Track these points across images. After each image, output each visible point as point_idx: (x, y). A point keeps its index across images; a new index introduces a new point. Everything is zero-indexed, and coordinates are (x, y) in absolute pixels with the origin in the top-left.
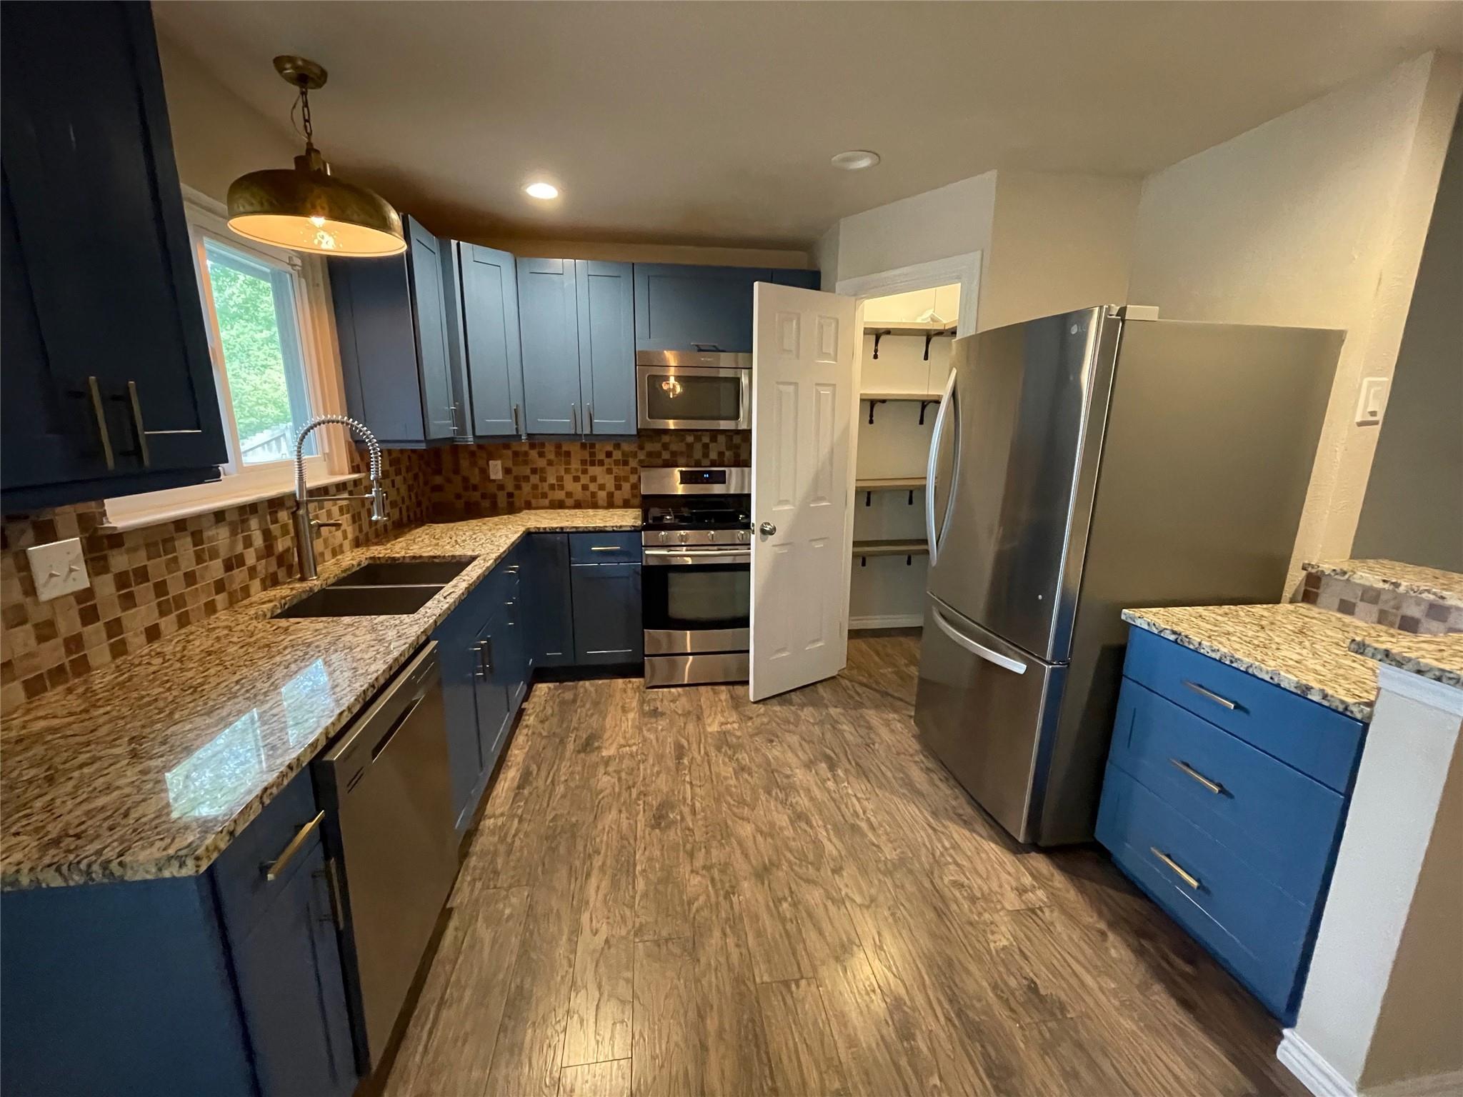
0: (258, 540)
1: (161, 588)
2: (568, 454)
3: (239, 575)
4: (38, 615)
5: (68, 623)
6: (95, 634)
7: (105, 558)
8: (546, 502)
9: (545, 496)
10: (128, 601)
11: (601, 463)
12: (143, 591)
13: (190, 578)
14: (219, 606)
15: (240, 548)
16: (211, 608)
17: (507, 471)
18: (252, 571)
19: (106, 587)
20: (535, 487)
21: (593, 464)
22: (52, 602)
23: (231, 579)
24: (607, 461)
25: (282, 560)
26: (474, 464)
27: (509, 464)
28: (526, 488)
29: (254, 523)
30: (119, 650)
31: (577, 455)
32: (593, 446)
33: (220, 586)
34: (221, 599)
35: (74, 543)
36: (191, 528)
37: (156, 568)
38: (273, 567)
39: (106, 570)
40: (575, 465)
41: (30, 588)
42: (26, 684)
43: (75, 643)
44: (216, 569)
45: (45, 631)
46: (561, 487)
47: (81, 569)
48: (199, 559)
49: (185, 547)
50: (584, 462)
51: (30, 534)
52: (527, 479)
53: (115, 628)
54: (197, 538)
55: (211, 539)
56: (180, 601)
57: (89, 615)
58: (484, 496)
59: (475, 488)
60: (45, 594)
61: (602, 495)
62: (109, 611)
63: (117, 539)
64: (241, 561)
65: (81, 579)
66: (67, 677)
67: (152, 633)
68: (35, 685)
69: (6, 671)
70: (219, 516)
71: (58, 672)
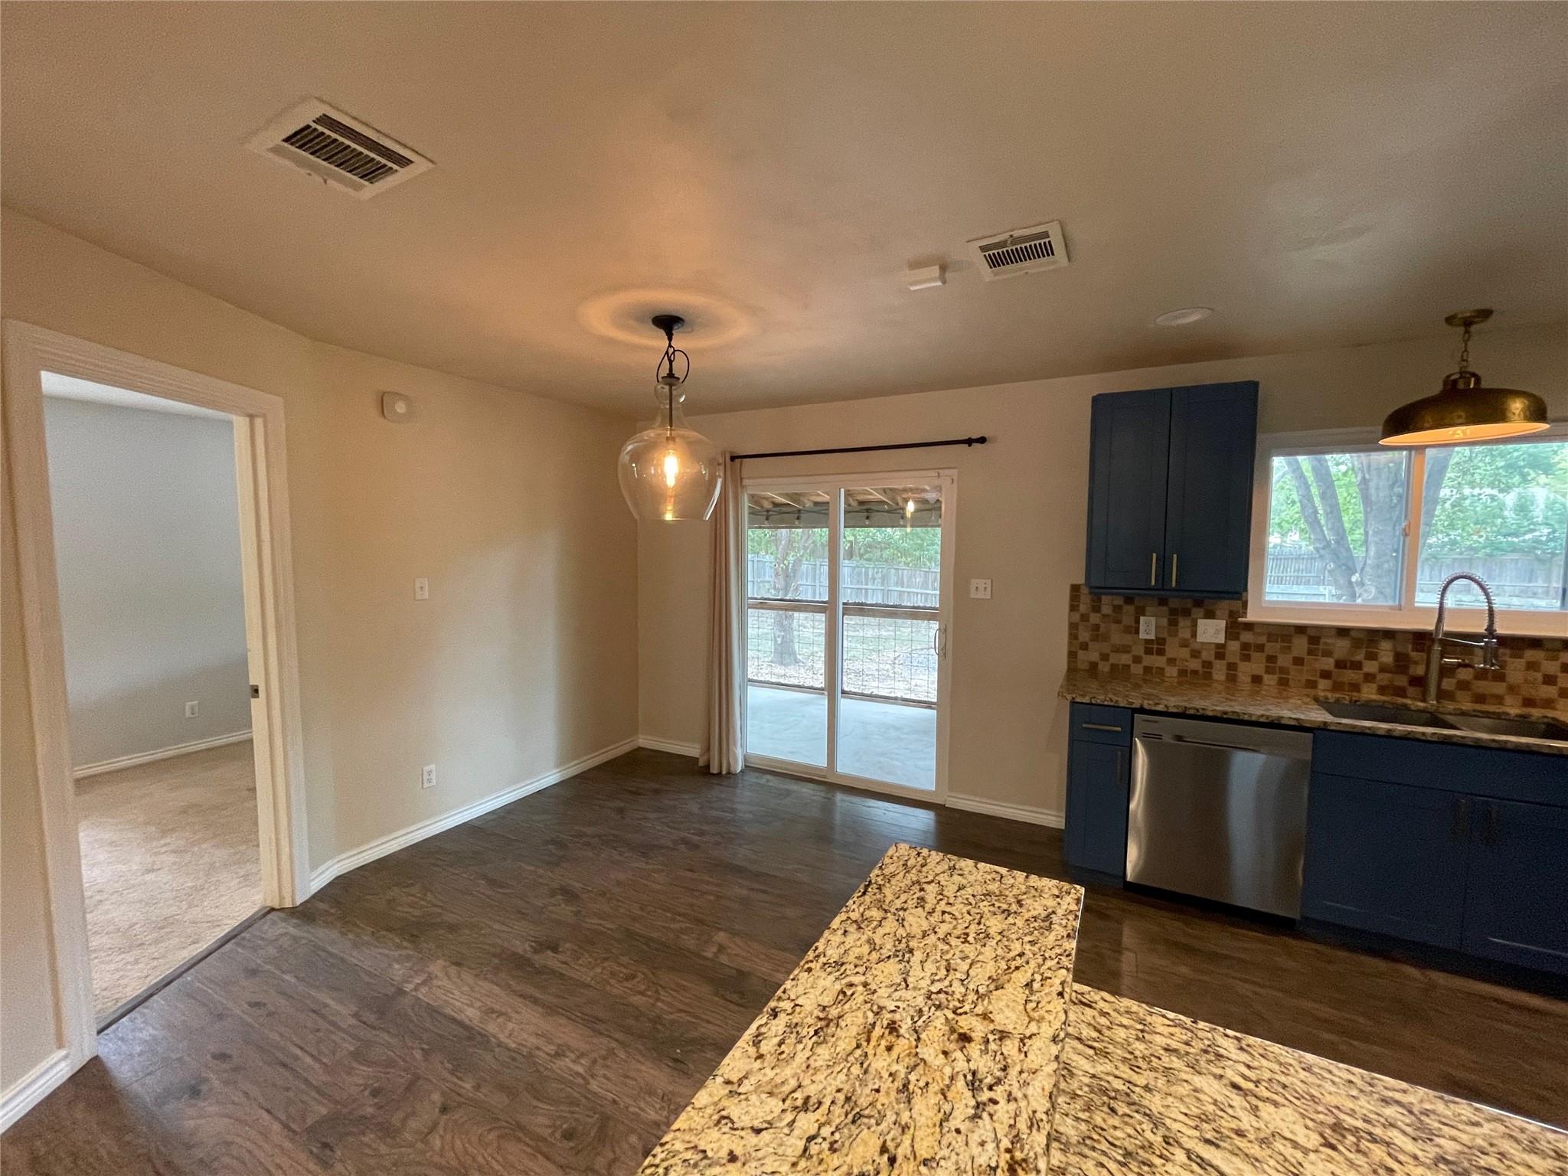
0: (1387, 658)
1: (1271, 659)
3: (1352, 675)
4: (1196, 647)
5: (1208, 655)
6: (1220, 665)
7: (1238, 633)
10: (1246, 658)
12: (1259, 657)
13: (1299, 662)
15: (1360, 657)
18: (1370, 676)
19: (1234, 646)
22: (1202, 643)
23: (1342, 674)
25: (1415, 680)
29: (1387, 646)
33: (1326, 675)
35: (1222, 624)
36: (1312, 633)
37: (1271, 648)
38: (1401, 682)
39: (1237, 639)
41: (1194, 635)
42: (1180, 671)
43: (1208, 665)
44: (1326, 663)
45: (1195, 654)
47: (1222, 635)
48: (1310, 652)
49: (1300, 645)
51: (1202, 614)
53: (1232, 667)
54: (1315, 641)
55: (1326, 644)
56: (1285, 671)
57: (1220, 656)
60: (1199, 639)
62: (1233, 657)
63: (1249, 626)
64: (1357, 666)
65: (1221, 639)
66: (1200, 677)
67: (1257, 680)
68: (1183, 673)
69: (1171, 661)
70: (1342, 632)
71: (1195, 672)
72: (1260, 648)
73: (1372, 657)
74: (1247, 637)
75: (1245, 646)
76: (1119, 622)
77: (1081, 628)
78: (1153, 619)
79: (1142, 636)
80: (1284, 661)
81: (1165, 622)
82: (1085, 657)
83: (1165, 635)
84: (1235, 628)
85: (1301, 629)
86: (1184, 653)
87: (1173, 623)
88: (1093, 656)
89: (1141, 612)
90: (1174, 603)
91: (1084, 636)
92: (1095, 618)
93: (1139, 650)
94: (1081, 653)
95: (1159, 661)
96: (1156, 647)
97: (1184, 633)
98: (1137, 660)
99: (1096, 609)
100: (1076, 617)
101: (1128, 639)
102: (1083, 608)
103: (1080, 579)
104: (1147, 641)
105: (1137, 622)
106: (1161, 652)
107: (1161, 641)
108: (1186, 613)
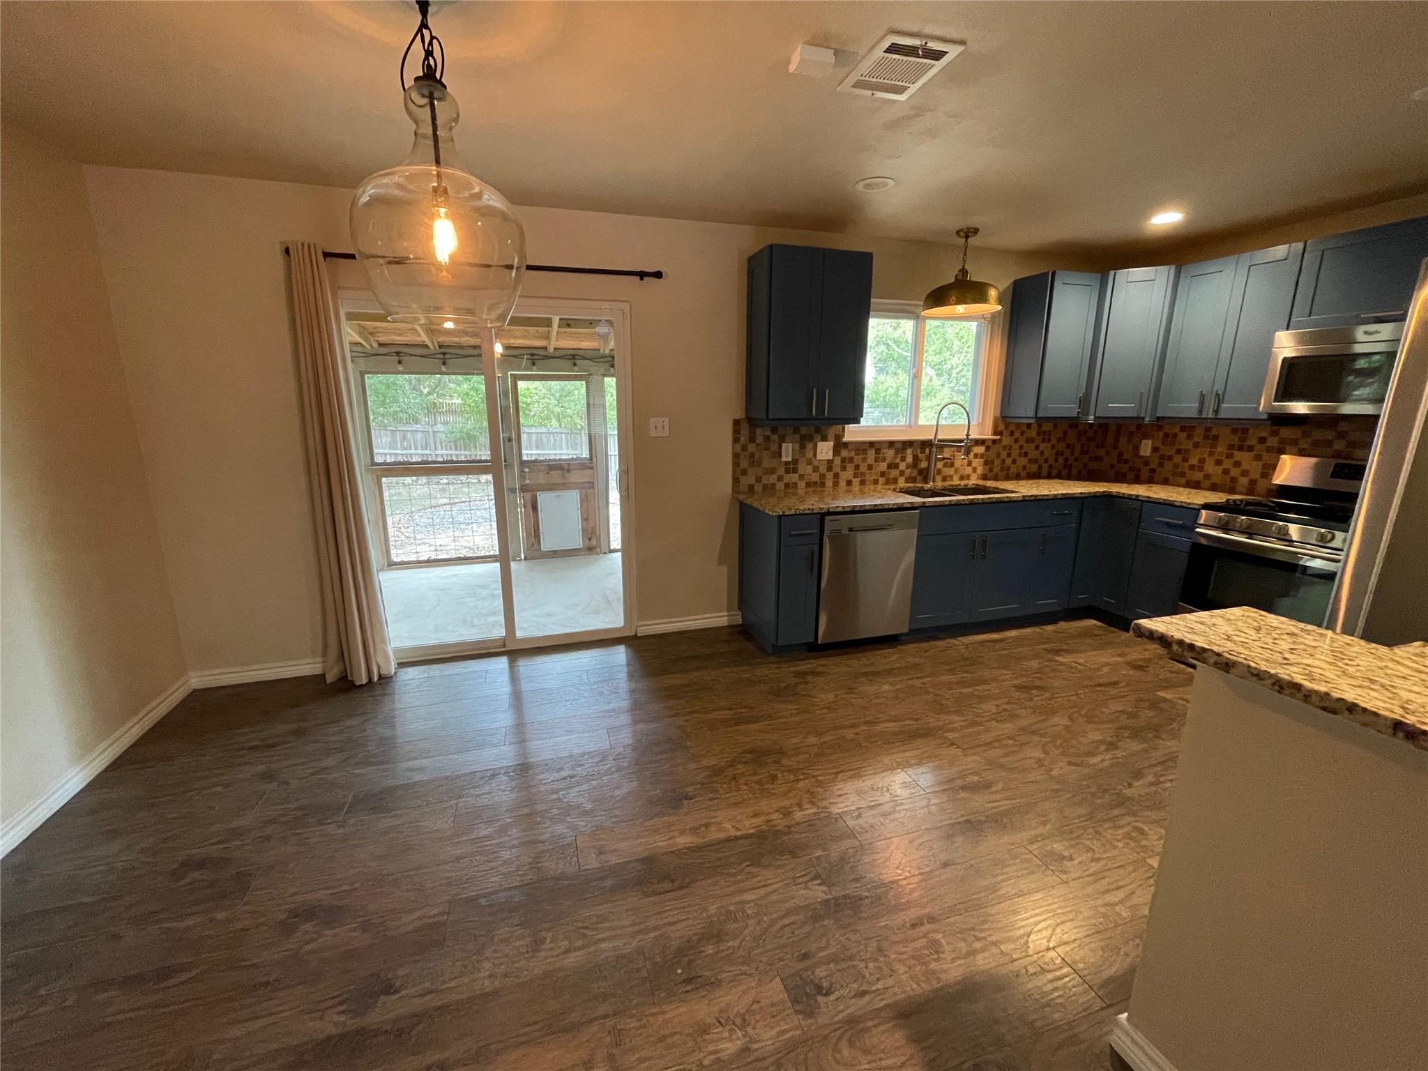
0: (910, 459)
1: (857, 467)
2: (1216, 438)
3: (894, 473)
4: (816, 463)
5: (823, 469)
6: (830, 476)
7: (840, 451)
8: (1183, 481)
9: (1183, 475)
10: (844, 468)
11: (1251, 449)
12: (850, 467)
13: (870, 467)
14: (880, 482)
15: (898, 461)
16: (876, 482)
17: (1155, 449)
18: (902, 473)
19: (838, 461)
20: (1176, 466)
21: (1241, 449)
22: (820, 460)
23: (889, 474)
24: (1260, 447)
25: (921, 472)
26: (1129, 441)
27: (1159, 444)
28: (1168, 465)
29: (909, 451)
30: (836, 484)
31: (1227, 438)
32: (1246, 431)
33: (883, 474)
34: (882, 480)
35: (831, 444)
36: (877, 446)
37: (858, 459)
38: (915, 473)
39: (839, 455)
40: (1221, 449)
41: (815, 455)
42: (806, 483)
43: (823, 476)
44: (883, 466)
45: (816, 469)
46: (1201, 469)
47: (831, 453)
48: (876, 460)
49: (871, 454)
50: (1231, 447)
51: (819, 438)
52: (1170, 458)
53: (836, 476)
54: (878, 451)
55: (883, 454)
56: (863, 474)
57: (830, 469)
58: (1131, 469)
59: (1126, 462)
60: (819, 457)
61: (1244, 481)
62: (837, 469)
63: (846, 445)
64: (896, 466)
65: (830, 456)
66: (817, 486)
67: (849, 483)
68: (808, 485)
69: (801, 477)
70: (891, 444)
71: (815, 483)
72: (851, 460)
73: (903, 459)
74: (844, 453)
75: (843, 460)
76: (767, 449)
77: (742, 457)
78: (790, 445)
79: (784, 459)
80: (863, 468)
81: (797, 446)
82: (746, 481)
83: (797, 457)
84: (840, 445)
85: (872, 444)
86: (809, 469)
87: (803, 447)
88: (752, 480)
89: (782, 439)
91: (744, 464)
92: (751, 448)
93: (781, 471)
94: (742, 478)
95: (794, 477)
96: (792, 467)
97: (810, 455)
98: (780, 479)
99: (752, 440)
100: (738, 447)
101: (774, 463)
102: (743, 439)
103: (740, 414)
104: (787, 463)
105: (780, 448)
106: (795, 471)
107: (795, 462)
108: (810, 438)
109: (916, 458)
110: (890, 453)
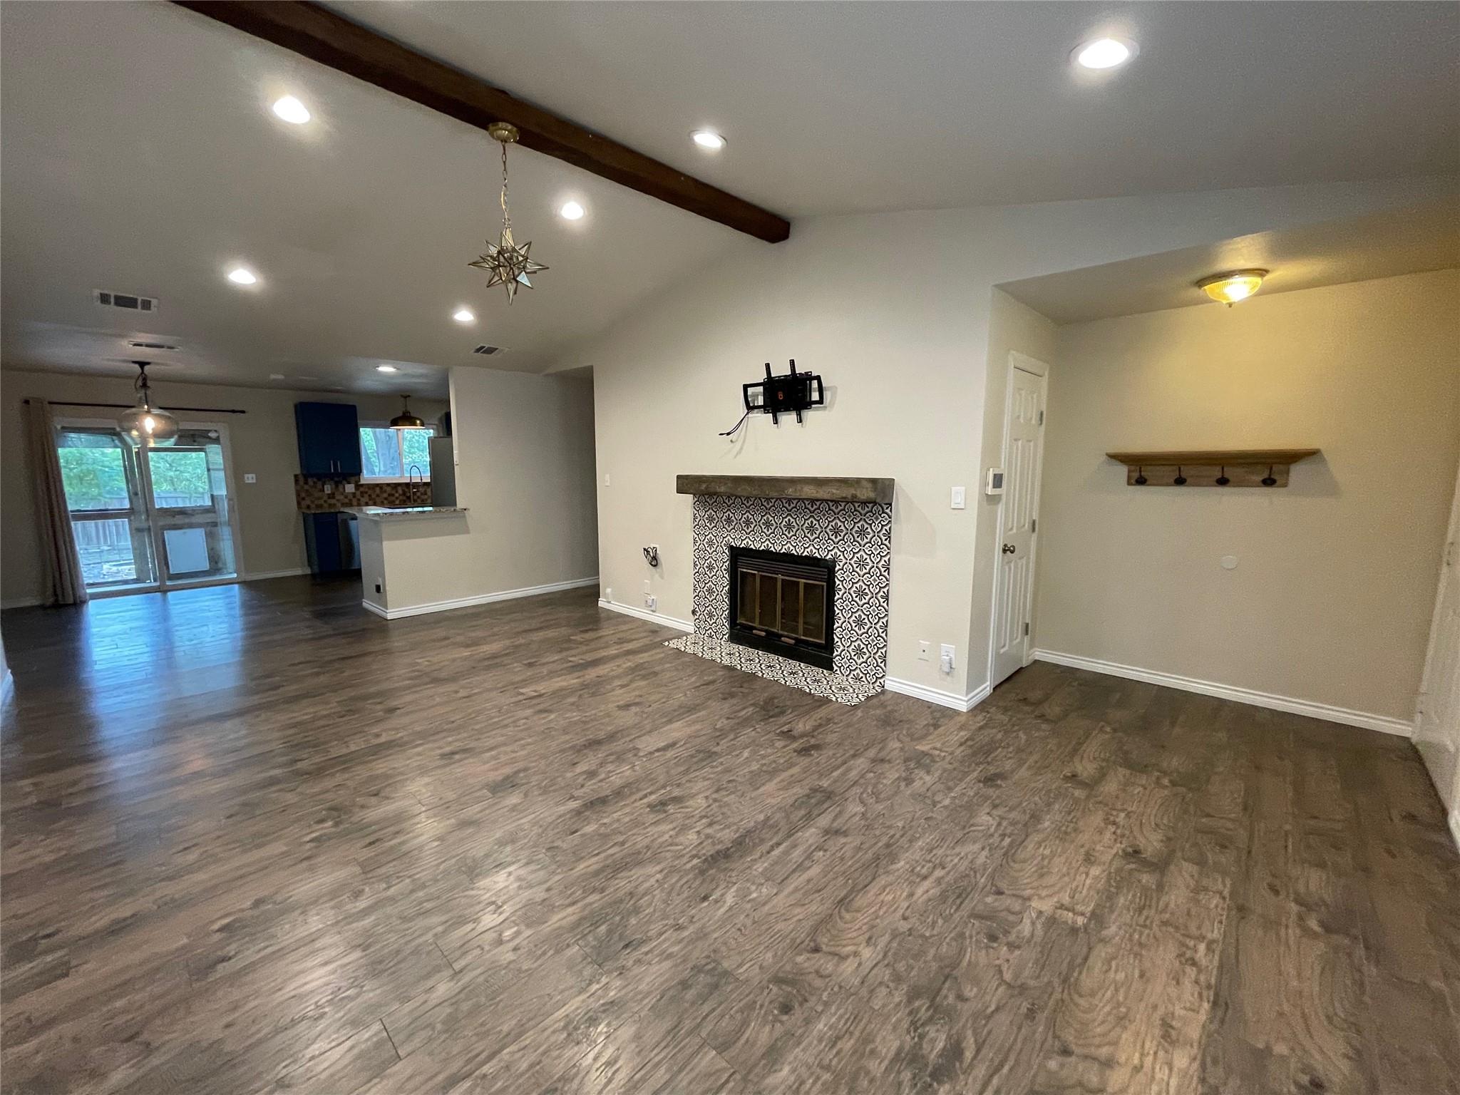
0: (400, 492)
3: (392, 498)
4: (346, 494)
6: (355, 500)
7: (359, 488)
10: (362, 496)
13: (378, 495)
15: (393, 492)
18: (397, 498)
19: (358, 493)
22: (348, 493)
23: (390, 499)
29: (399, 488)
33: (386, 499)
34: (385, 502)
35: (352, 485)
36: (379, 486)
37: (370, 492)
38: (404, 498)
39: (359, 490)
41: (345, 490)
43: (350, 500)
44: (385, 495)
45: (346, 497)
48: (381, 492)
49: (378, 490)
51: (346, 483)
53: (359, 500)
54: (380, 488)
55: (384, 489)
56: (374, 499)
57: (354, 497)
60: (347, 491)
62: (358, 496)
63: (362, 485)
64: (393, 495)
65: (353, 490)
69: (338, 500)
70: (388, 485)
71: (347, 503)
72: (366, 493)
73: (397, 492)
74: (362, 489)
75: (361, 493)
76: (316, 487)
77: (301, 491)
78: (329, 486)
79: (326, 492)
81: (334, 486)
82: (304, 503)
83: (334, 491)
84: (358, 486)
85: (377, 485)
86: (342, 497)
87: (337, 487)
88: (308, 501)
89: (324, 483)
90: (336, 479)
91: (303, 495)
92: (306, 487)
93: (325, 498)
94: (302, 501)
96: (332, 496)
97: (341, 490)
98: (325, 502)
99: (306, 483)
100: (298, 487)
101: (320, 494)
102: (301, 483)
103: (298, 472)
104: (328, 494)
105: (323, 487)
106: (334, 498)
107: (333, 494)
108: (341, 482)
109: (403, 491)
110: (389, 489)
